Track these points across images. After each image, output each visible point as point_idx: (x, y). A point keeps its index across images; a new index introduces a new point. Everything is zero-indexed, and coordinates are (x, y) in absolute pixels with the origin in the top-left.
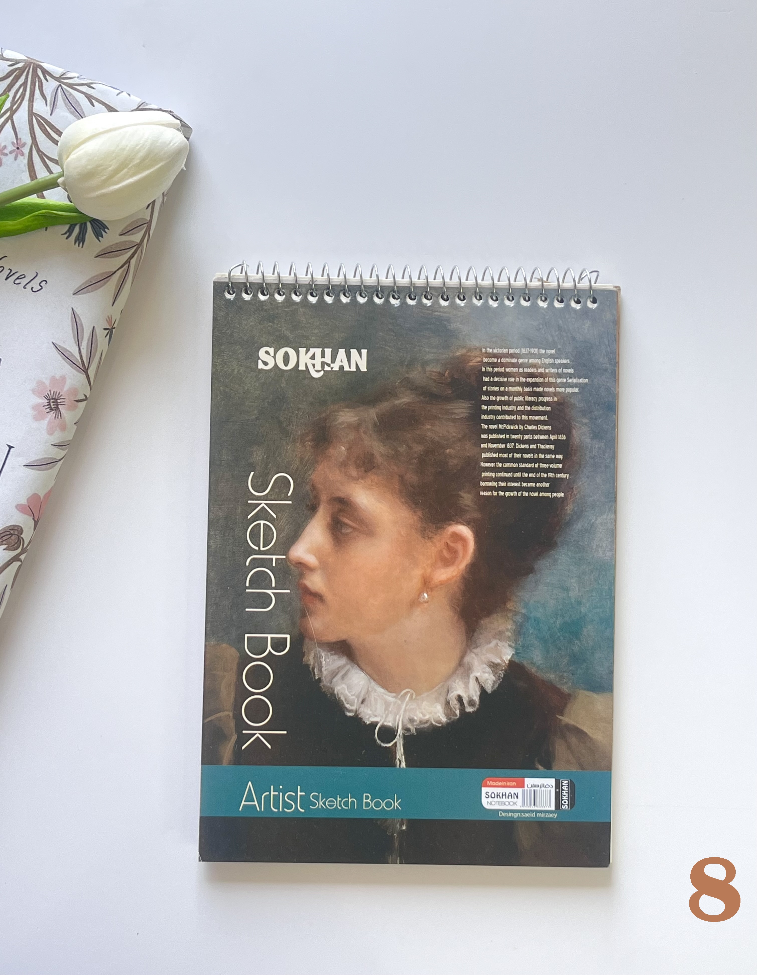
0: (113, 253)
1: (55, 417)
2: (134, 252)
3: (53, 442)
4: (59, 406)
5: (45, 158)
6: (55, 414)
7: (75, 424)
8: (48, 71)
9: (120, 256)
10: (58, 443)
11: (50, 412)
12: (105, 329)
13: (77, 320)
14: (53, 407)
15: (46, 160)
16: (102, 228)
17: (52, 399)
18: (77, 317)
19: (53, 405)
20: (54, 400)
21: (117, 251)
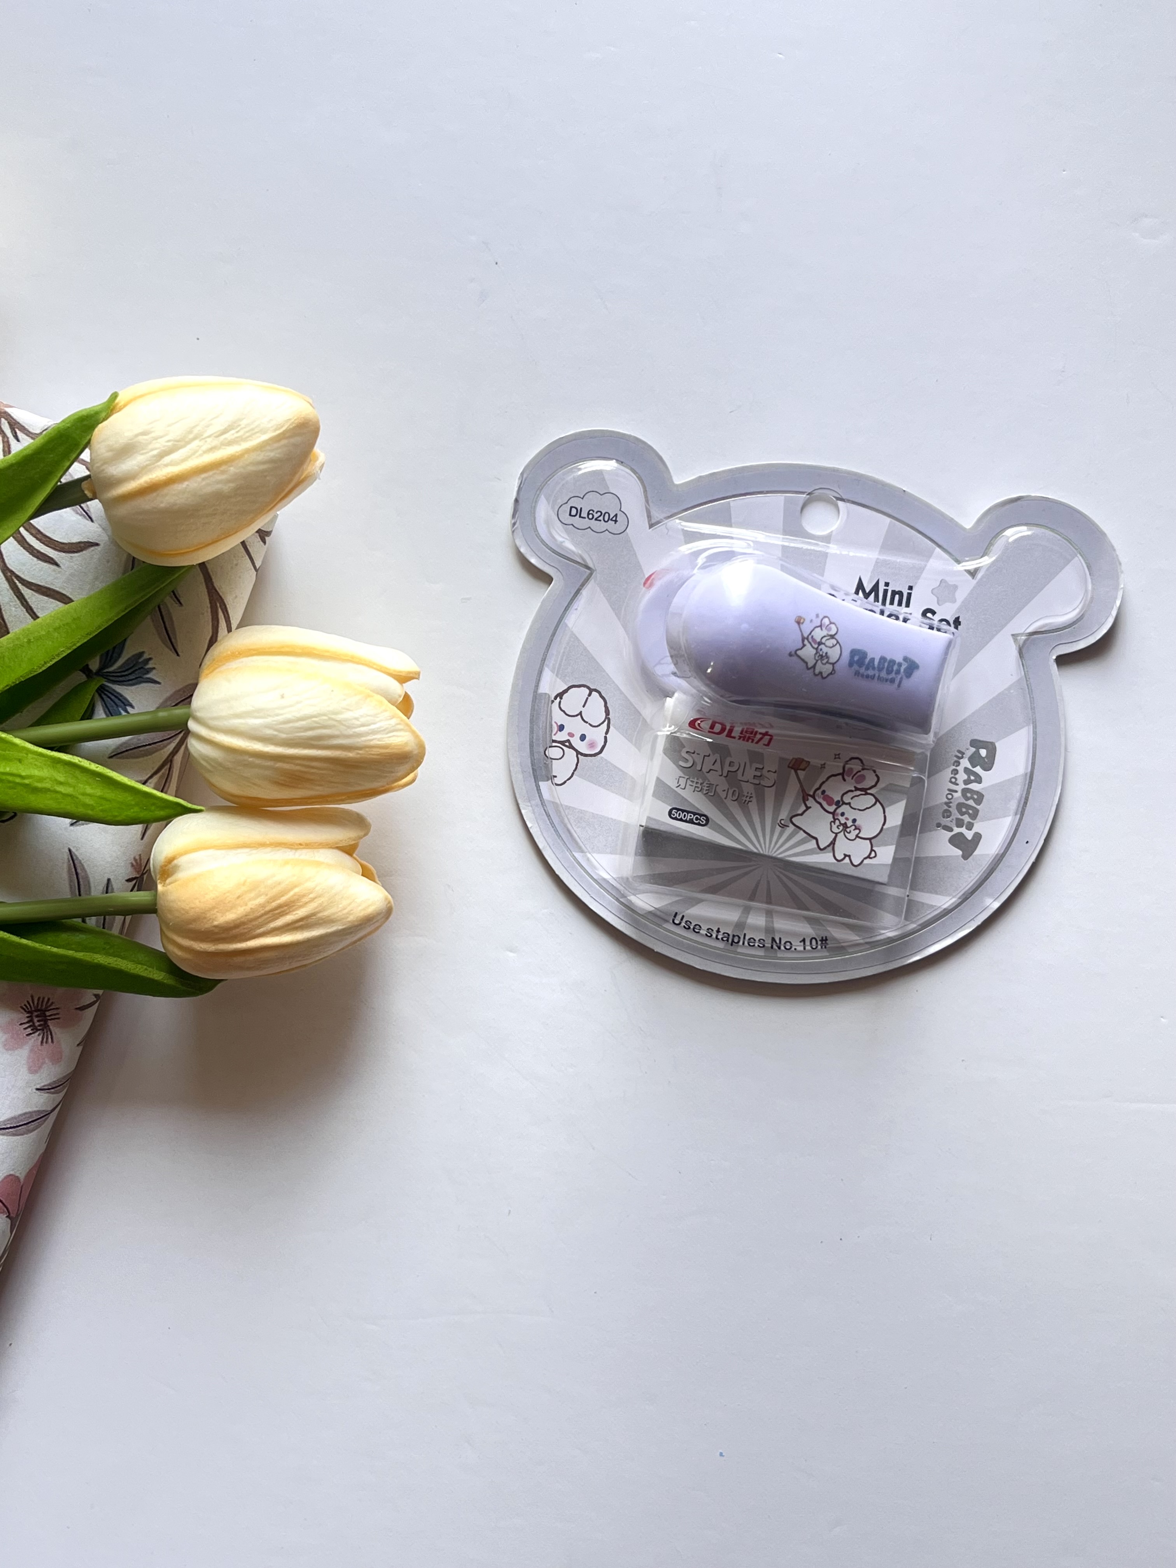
0: (141, 749)
1: (42, 1042)
2: (178, 743)
3: (38, 1084)
4: (49, 1023)
5: (17, 581)
6: (41, 1036)
7: (78, 1045)
8: (19, 423)
9: (154, 752)
10: (49, 1085)
11: (33, 1033)
12: (129, 880)
13: (79, 871)
14: (37, 1024)
15: (19, 585)
16: (122, 705)
17: (36, 1011)
18: (78, 865)
19: (38, 1021)
20: (39, 1013)
21: (150, 745)
